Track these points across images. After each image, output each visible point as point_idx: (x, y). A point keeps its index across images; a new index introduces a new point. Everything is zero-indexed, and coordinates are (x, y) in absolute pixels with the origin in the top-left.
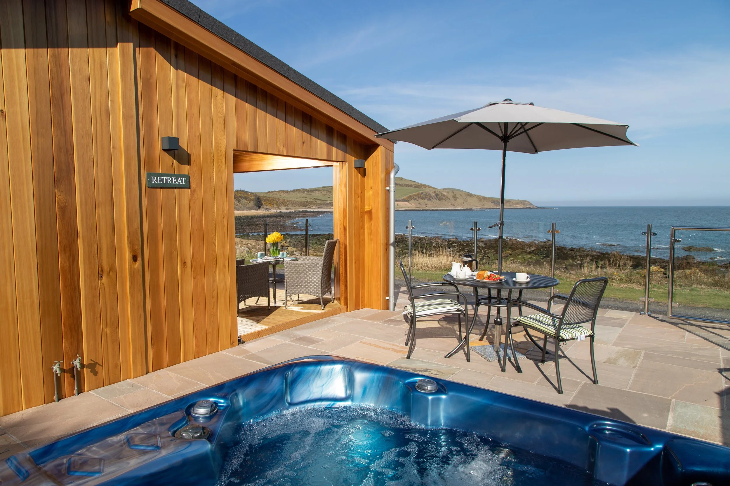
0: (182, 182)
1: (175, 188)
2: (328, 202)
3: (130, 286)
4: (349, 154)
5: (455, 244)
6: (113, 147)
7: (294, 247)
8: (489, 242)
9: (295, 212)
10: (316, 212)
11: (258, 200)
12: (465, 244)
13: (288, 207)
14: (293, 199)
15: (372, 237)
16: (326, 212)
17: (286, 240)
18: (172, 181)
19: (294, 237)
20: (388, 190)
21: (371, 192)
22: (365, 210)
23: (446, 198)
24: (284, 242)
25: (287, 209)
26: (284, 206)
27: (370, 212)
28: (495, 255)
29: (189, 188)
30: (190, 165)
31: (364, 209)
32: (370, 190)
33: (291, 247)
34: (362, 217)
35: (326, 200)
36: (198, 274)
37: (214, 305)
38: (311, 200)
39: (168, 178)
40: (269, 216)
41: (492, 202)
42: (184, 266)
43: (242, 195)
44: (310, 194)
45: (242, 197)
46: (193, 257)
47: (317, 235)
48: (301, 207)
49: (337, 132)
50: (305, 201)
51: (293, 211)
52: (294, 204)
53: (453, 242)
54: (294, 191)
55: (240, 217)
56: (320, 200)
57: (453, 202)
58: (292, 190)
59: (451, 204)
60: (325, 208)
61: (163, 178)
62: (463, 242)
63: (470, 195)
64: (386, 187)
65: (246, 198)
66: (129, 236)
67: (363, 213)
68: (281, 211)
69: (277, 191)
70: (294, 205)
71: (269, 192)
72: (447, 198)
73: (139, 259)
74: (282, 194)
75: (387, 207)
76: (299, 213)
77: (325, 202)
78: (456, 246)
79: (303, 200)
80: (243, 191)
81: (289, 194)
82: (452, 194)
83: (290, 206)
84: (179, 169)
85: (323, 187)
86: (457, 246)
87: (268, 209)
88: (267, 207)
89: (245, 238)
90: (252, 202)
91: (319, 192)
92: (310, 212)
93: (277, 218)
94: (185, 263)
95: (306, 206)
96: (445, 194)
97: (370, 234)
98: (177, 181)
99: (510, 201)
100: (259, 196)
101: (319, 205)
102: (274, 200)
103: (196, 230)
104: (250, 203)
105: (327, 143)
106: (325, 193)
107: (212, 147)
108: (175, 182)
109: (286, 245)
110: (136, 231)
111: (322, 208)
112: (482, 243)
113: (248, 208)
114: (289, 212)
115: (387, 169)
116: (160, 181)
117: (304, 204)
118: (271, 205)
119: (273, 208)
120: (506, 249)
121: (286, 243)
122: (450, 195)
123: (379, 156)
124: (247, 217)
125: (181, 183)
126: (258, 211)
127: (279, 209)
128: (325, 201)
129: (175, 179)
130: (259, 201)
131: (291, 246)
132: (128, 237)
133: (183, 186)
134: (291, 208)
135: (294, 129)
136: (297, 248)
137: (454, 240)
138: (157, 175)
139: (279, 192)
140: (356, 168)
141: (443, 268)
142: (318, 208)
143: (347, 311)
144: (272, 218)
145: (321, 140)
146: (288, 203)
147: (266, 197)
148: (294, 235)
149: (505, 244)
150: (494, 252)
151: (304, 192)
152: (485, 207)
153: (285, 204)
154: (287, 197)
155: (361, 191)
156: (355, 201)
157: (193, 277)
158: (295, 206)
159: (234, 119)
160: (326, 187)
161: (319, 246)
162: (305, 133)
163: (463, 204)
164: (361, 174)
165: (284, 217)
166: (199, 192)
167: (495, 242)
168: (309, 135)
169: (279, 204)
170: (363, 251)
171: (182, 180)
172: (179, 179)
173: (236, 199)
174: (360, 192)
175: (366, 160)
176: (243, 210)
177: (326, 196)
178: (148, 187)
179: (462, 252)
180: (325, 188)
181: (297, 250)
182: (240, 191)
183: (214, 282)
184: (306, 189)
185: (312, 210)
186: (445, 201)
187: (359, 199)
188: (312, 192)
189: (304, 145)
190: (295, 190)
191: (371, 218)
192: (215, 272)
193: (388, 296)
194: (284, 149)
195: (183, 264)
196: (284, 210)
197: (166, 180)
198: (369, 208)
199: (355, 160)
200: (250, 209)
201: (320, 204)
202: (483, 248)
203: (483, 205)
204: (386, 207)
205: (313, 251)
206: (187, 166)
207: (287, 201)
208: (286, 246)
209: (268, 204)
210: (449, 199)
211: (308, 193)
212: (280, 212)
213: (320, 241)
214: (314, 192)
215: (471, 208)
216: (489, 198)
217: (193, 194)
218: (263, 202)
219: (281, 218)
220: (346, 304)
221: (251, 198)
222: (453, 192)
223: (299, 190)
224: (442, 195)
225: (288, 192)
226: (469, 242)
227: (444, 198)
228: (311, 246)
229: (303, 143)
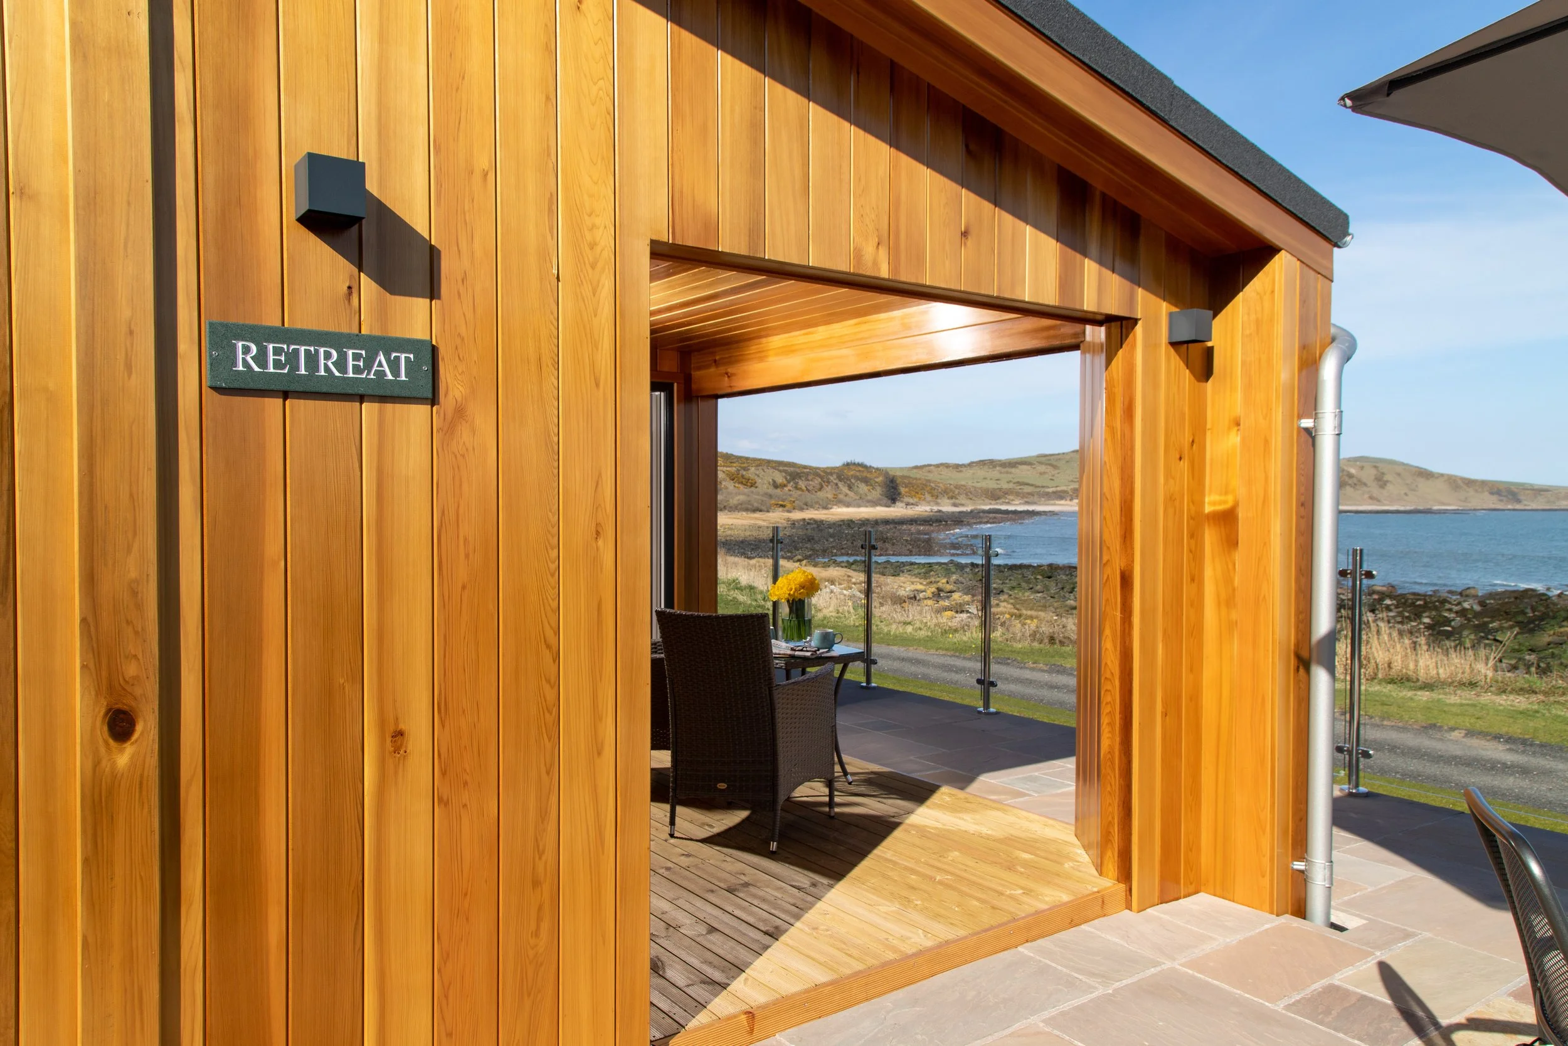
0: (396, 371)
1: (362, 399)
2: (1050, 490)
3: (86, 861)
4: (1146, 288)
5: (1388, 602)
6: (22, 193)
7: (966, 594)
8: (1494, 599)
9: (972, 511)
10: (1021, 512)
11: (891, 485)
12: (1418, 603)
13: (957, 501)
14: (970, 483)
15: (1234, 616)
16: (1045, 513)
17: (949, 578)
18: (341, 364)
19: (968, 570)
20: (1307, 431)
21: (1234, 439)
22: (1208, 509)
23: (1355, 481)
24: (944, 581)
25: (955, 505)
26: (948, 498)
27: (1227, 519)
28: (1519, 637)
29: (433, 401)
30: (439, 298)
31: (1202, 503)
32: (1229, 429)
33: (960, 594)
34: (1195, 535)
35: (1044, 484)
36: (466, 783)
37: (539, 920)
38: (1011, 486)
39: (322, 350)
40: (913, 521)
41: (1492, 493)
42: (396, 750)
43: (858, 474)
44: (1007, 473)
45: (857, 478)
46: (440, 708)
47: (1021, 567)
48: (987, 501)
49: (1104, 196)
50: (996, 486)
51: (969, 509)
52: (971, 494)
53: (1383, 596)
54: (971, 465)
55: (851, 521)
56: (1032, 485)
57: (1376, 491)
58: (966, 461)
59: (1371, 498)
60: (1043, 504)
61: (296, 351)
62: (1412, 597)
63: (1425, 474)
64: (1300, 417)
65: (866, 481)
66: (90, 619)
67: (1199, 520)
68: (940, 508)
69: (934, 465)
70: (971, 496)
71: (916, 467)
72: (1360, 481)
73: (147, 728)
74: (945, 471)
75: (1303, 498)
76: (981, 514)
77: (1042, 490)
78: (1392, 607)
79: (992, 485)
80: (859, 465)
81: (961, 471)
82: (1373, 472)
83: (962, 499)
84: (382, 313)
85: (1039, 456)
86: (1397, 607)
87: (912, 504)
88: (911, 501)
89: (858, 569)
90: (879, 489)
91: (1028, 467)
92: (1007, 512)
93: (931, 525)
94: (399, 734)
95: (999, 498)
96: (1353, 471)
97: (1228, 601)
98: (368, 366)
99: (1547, 490)
100: (894, 476)
101: (1027, 497)
102: (926, 486)
103: (464, 587)
104: (873, 492)
105: (1062, 242)
106: (1042, 468)
107: (554, 228)
108: (357, 369)
109: (949, 587)
110: (134, 593)
111: (1035, 503)
112: (1471, 601)
113: (869, 501)
114: (960, 512)
115: (1304, 347)
116: (278, 364)
117: (994, 495)
118: (920, 496)
119: (924, 502)
120: (1552, 622)
121: (948, 583)
122: (1368, 475)
123: (1273, 292)
124: (865, 522)
125: (390, 377)
126: (891, 509)
127: (938, 504)
128: (1043, 487)
129: (356, 357)
130: (893, 488)
131: (959, 591)
132: (84, 620)
133: (397, 392)
134: (963, 502)
135: (926, 174)
136: (973, 596)
137: (1384, 589)
138: (260, 335)
139: (938, 466)
140: (1174, 344)
141: (1380, 676)
142: (1027, 503)
143: (1129, 907)
144: (920, 525)
145: (1036, 226)
146: (956, 492)
147: (909, 477)
148: (967, 564)
149: (1547, 607)
150: (1511, 627)
151: (995, 467)
152: (1470, 506)
153: (950, 493)
154: (954, 478)
155: (1194, 435)
156: (1168, 475)
157: (440, 800)
158: (974, 498)
159: (660, 111)
160: (1046, 456)
161: (1027, 594)
162: (972, 196)
163: (1406, 498)
164: (1192, 372)
165: (946, 522)
166: (482, 420)
167: (1512, 600)
168: (987, 206)
169: (935, 492)
170: (1196, 667)
171: (394, 365)
172: (381, 357)
173: (845, 483)
174: (1188, 438)
175: (1217, 310)
176: (859, 506)
177: (1046, 476)
178: (216, 389)
179: (1414, 624)
180: (1044, 459)
181: (973, 601)
182: (854, 464)
183: (543, 815)
184: (1000, 461)
185: (1011, 508)
186: (1352, 489)
187: (1185, 465)
188: (1012, 467)
189: (969, 242)
190: (973, 463)
191: (1231, 542)
192: (548, 773)
193: (1301, 858)
194: (883, 254)
195: (389, 739)
196: (947, 507)
197: (312, 360)
198: (1225, 502)
199: (1171, 315)
200: (874, 503)
201: (1032, 494)
202: (1477, 615)
203: (1466, 500)
204: (1298, 499)
205: (1012, 604)
206: (422, 303)
207: (956, 488)
208: (947, 590)
209: (913, 493)
210: (1365, 484)
211: (1003, 470)
212: (940, 511)
213: (1028, 582)
214: (1017, 467)
215: (1429, 507)
216: (1484, 483)
217: (450, 429)
218: (903, 490)
219: (940, 525)
220: (1125, 875)
221: (877, 480)
222: (1375, 467)
223: (982, 463)
224: (1345, 473)
225: (957, 467)
226: (1431, 596)
227: (1350, 482)
228: (1008, 593)
229: (965, 234)
